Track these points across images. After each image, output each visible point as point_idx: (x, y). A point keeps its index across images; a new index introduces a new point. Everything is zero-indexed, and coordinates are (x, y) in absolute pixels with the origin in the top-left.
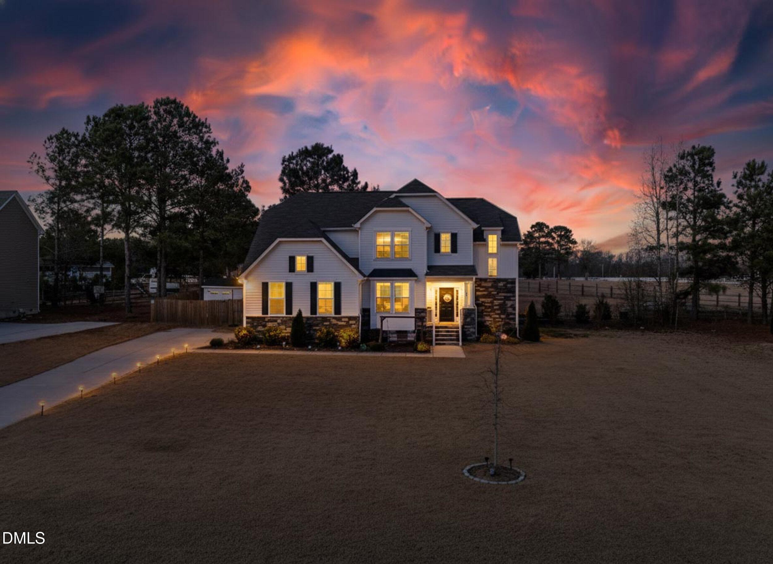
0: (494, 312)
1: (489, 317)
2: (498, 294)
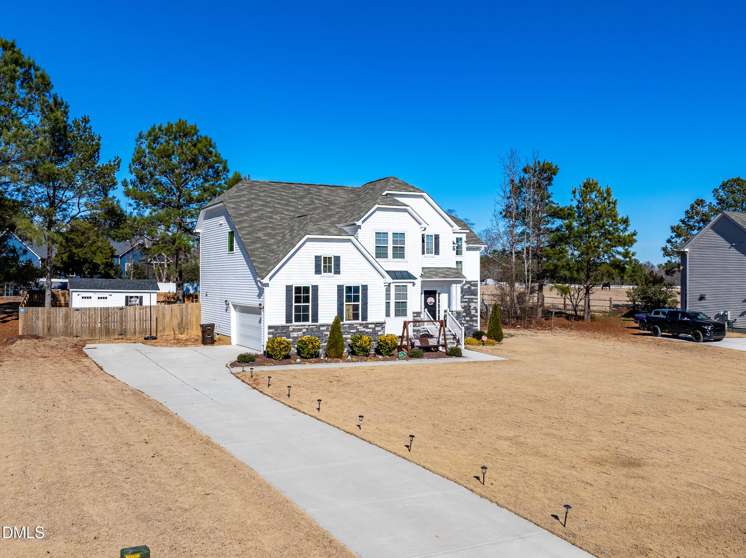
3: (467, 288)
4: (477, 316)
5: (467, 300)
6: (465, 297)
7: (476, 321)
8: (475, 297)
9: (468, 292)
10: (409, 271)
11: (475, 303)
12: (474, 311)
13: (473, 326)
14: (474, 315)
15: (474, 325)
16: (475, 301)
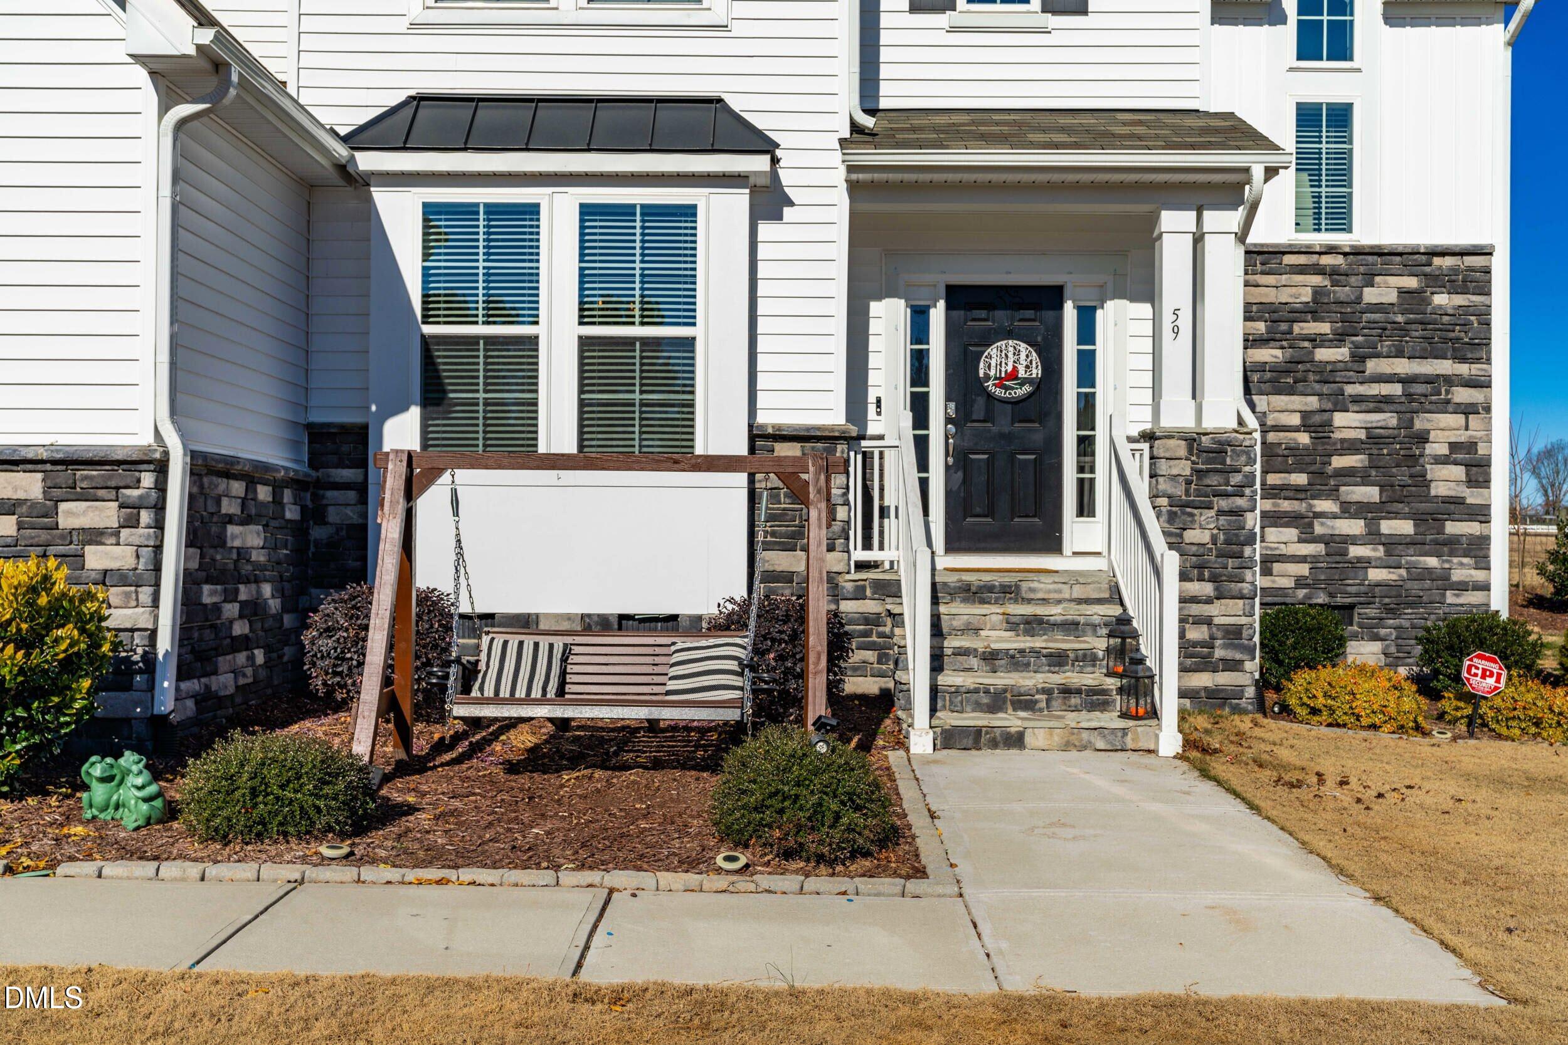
0: (1332, 493)
1: (1292, 533)
2: (1359, 358)
3: (1392, 297)
4: (1482, 514)
5: (1396, 389)
6: (1373, 366)
7: (1478, 549)
8: (1463, 369)
9: (1402, 330)
10: (736, 103)
11: (1468, 410)
12: (1459, 472)
13: (1443, 581)
14: (1458, 501)
15: (1457, 575)
16: (1462, 395)
